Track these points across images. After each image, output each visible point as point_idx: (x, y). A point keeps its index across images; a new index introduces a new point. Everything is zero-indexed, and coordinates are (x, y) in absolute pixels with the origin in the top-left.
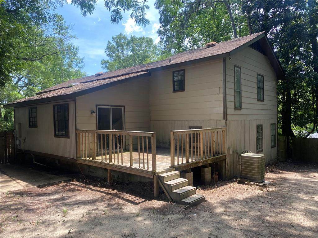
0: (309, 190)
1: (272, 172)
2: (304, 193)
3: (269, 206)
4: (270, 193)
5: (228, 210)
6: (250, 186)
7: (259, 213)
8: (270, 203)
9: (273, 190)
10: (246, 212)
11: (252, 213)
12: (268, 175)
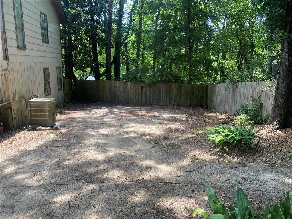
0: (95, 125)
1: (61, 113)
2: (91, 128)
3: (66, 149)
4: (63, 135)
5: (22, 166)
6: (42, 132)
7: (57, 160)
8: (65, 146)
9: (66, 131)
10: (43, 162)
11: (49, 162)
12: (59, 117)
